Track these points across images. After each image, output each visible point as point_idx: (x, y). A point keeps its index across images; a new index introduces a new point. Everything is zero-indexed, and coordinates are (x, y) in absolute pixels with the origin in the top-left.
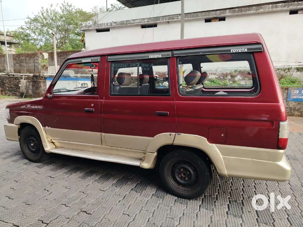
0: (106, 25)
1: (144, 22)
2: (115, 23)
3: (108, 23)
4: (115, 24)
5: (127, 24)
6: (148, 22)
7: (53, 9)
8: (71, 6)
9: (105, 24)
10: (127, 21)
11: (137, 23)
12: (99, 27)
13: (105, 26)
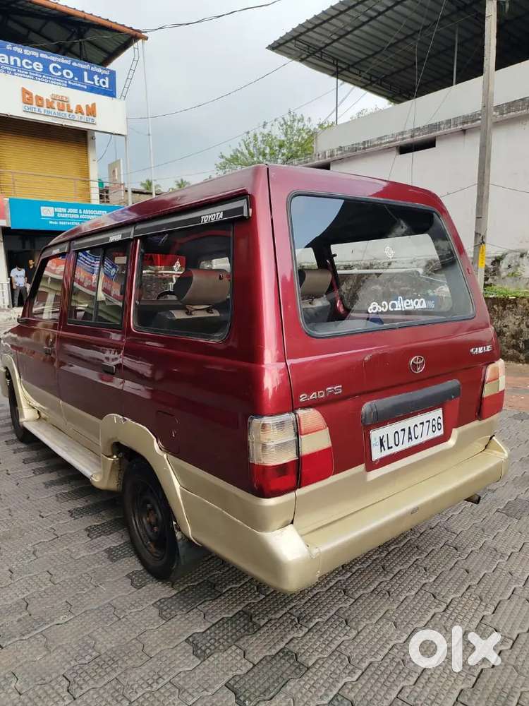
0: (320, 157)
1: (403, 139)
2: (340, 148)
3: (325, 152)
4: (339, 152)
5: (364, 148)
6: (412, 137)
7: (266, 131)
8: (301, 120)
9: (319, 155)
10: (364, 143)
11: (388, 142)
12: (307, 162)
13: (319, 159)
